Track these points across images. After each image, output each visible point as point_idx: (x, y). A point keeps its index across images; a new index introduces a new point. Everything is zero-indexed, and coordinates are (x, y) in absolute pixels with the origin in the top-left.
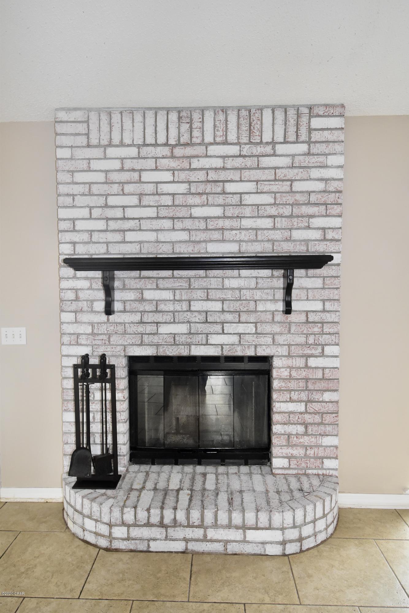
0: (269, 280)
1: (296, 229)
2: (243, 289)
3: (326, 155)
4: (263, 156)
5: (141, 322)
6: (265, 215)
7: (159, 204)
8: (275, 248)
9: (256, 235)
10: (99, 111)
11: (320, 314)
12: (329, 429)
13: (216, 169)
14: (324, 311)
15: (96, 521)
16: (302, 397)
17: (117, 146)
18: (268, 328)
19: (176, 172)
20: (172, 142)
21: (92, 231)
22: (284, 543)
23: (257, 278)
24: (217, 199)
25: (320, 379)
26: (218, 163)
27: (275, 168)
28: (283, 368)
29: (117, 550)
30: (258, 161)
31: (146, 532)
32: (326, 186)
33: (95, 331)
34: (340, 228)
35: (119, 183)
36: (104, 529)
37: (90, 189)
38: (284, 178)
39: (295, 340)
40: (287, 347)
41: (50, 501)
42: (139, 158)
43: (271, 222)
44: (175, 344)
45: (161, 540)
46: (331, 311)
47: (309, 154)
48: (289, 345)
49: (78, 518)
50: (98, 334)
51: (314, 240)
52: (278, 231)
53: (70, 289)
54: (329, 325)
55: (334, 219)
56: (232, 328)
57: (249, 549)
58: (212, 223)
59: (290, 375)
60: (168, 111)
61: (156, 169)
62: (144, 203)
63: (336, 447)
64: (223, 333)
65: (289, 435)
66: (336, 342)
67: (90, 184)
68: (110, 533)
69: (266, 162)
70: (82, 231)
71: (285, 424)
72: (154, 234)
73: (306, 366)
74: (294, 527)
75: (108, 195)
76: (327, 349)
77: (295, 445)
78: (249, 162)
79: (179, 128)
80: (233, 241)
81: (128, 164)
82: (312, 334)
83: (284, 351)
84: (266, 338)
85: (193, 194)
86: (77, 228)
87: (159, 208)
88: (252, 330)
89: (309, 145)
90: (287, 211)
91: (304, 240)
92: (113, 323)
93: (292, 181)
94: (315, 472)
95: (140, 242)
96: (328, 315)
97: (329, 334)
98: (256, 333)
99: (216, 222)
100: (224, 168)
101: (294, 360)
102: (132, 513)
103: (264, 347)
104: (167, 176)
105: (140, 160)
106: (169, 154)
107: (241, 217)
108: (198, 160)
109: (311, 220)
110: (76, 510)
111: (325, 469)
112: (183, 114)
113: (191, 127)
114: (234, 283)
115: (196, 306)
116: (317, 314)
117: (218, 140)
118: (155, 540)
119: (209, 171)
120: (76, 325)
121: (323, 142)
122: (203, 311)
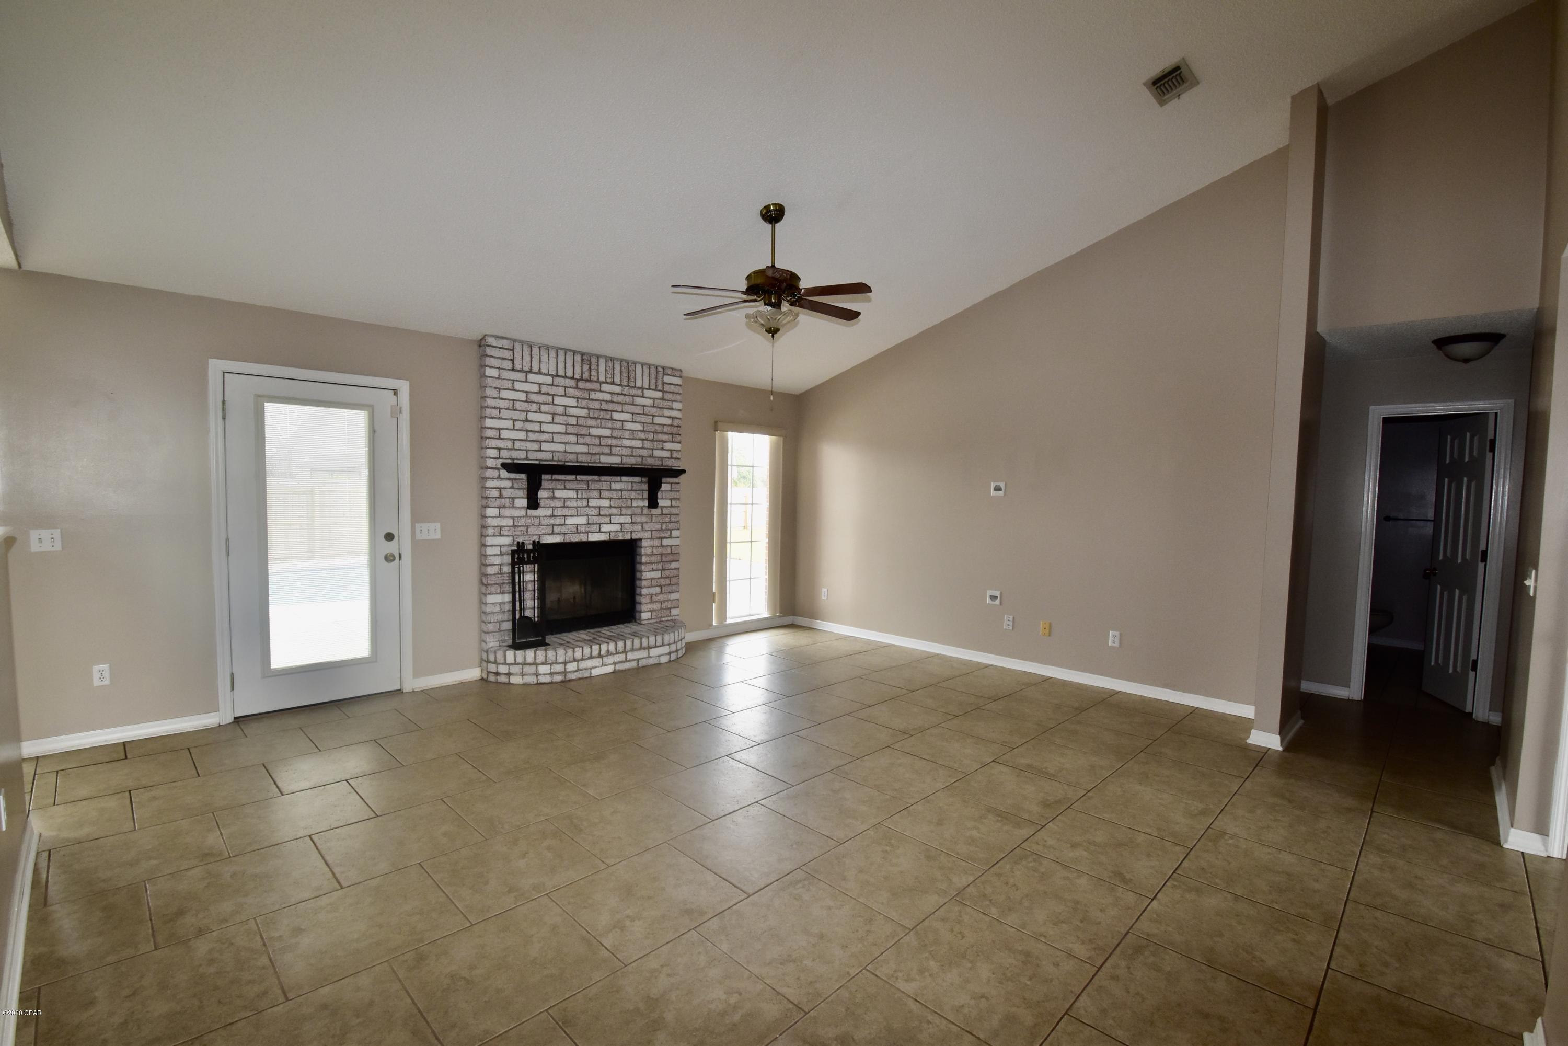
0: (639, 484)
1: (656, 449)
3: (672, 401)
4: (637, 396)
5: (553, 516)
6: (637, 438)
7: (567, 423)
8: (643, 462)
9: (632, 452)
10: (522, 343)
11: (669, 508)
12: (674, 587)
13: (606, 401)
14: (671, 506)
16: (659, 567)
17: (536, 373)
18: (638, 519)
19: (579, 400)
20: (577, 376)
21: (515, 440)
22: (670, 654)
23: (632, 482)
24: (607, 423)
25: (669, 554)
26: (608, 397)
27: (644, 406)
28: (648, 547)
29: (570, 680)
30: (633, 399)
31: (589, 663)
32: (672, 422)
33: (516, 524)
34: (680, 451)
35: (537, 403)
36: (556, 668)
37: (513, 405)
38: (649, 414)
39: (655, 527)
40: (650, 532)
41: (465, 681)
42: (552, 385)
43: (641, 443)
44: (577, 533)
45: (599, 667)
46: (676, 507)
47: (662, 399)
48: (652, 531)
50: (518, 526)
51: (666, 458)
52: (645, 450)
53: (495, 488)
54: (674, 516)
55: (677, 444)
56: (616, 519)
57: (651, 661)
58: (604, 441)
59: (652, 552)
60: (575, 352)
61: (565, 396)
62: (556, 421)
63: (678, 600)
64: (611, 523)
65: (650, 595)
66: (678, 527)
67: (513, 400)
69: (639, 401)
70: (506, 439)
71: (649, 587)
72: (563, 446)
73: (662, 545)
75: (528, 411)
76: (673, 532)
77: (655, 602)
78: (628, 399)
79: (582, 367)
80: (618, 455)
81: (544, 389)
82: (665, 522)
83: (648, 535)
84: (637, 526)
85: (591, 418)
86: (501, 437)
87: (567, 426)
88: (629, 520)
89: (663, 393)
90: (650, 436)
91: (660, 458)
92: (530, 517)
93: (653, 416)
94: (667, 618)
95: (553, 452)
96: (675, 509)
97: (675, 522)
98: (632, 523)
99: (607, 440)
100: (612, 402)
101: (653, 541)
102: (580, 651)
103: (636, 533)
104: (573, 402)
105: (553, 387)
106: (574, 386)
107: (622, 438)
108: (595, 393)
109: (664, 444)
111: (672, 616)
112: (585, 357)
113: (590, 368)
115: (593, 503)
117: (609, 380)
118: (595, 667)
119: (602, 403)
120: (499, 518)
121: (670, 392)
122: (596, 507)
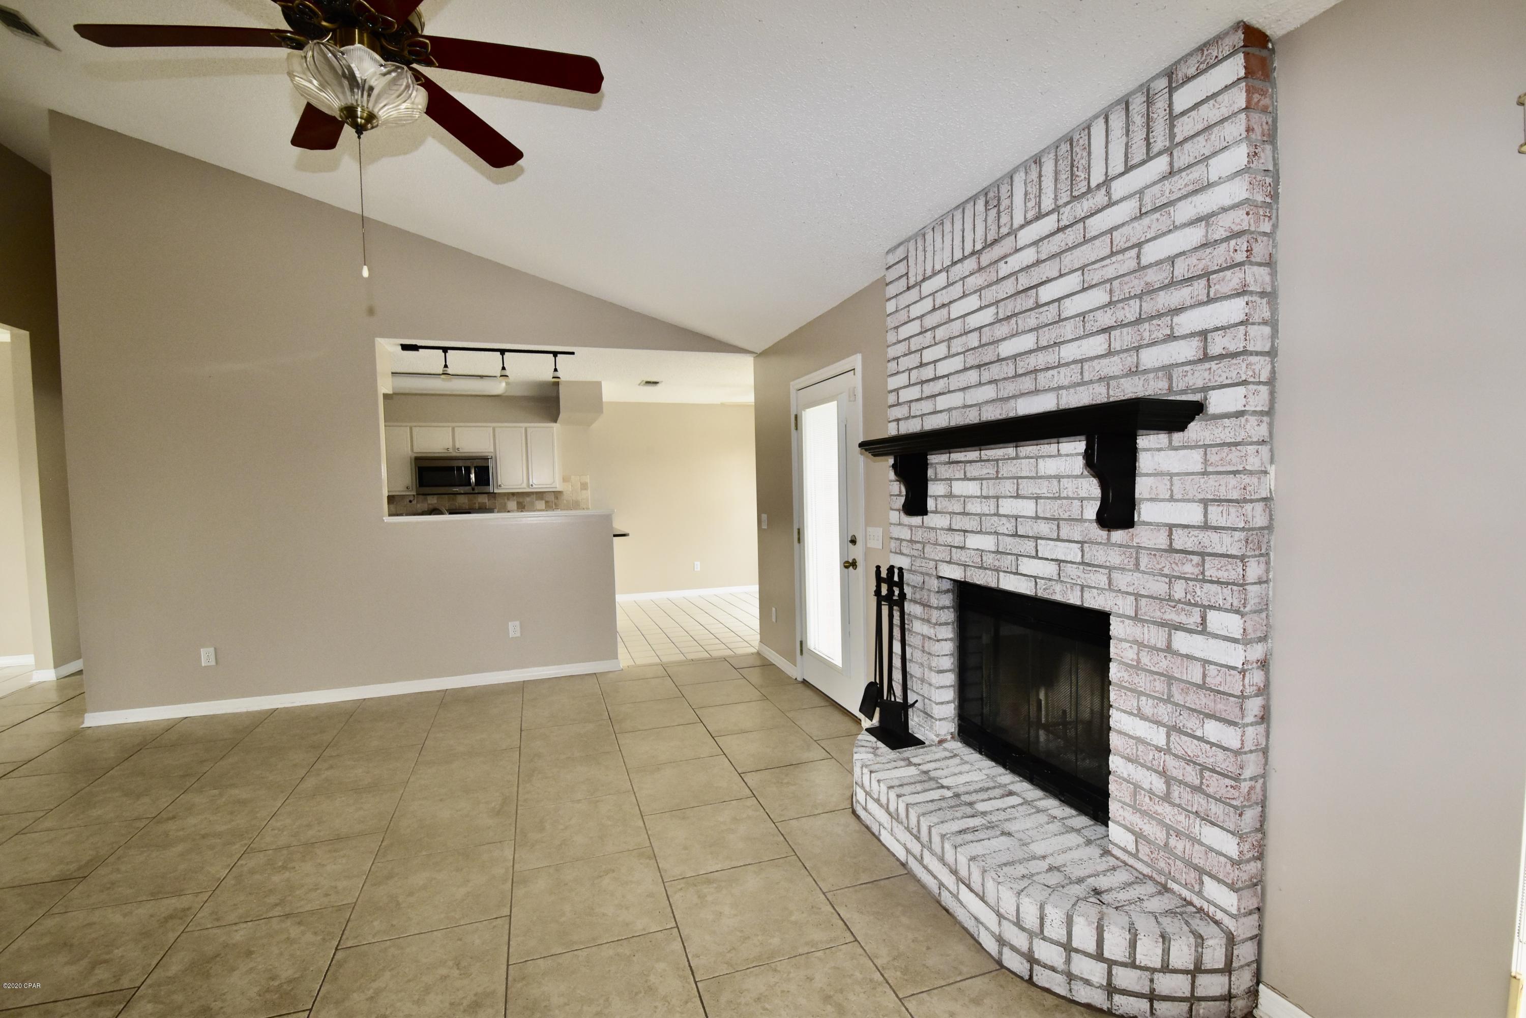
1: (1148, 346)
2: (1063, 477)
3: (1206, 159)
4: (1092, 215)
5: (951, 529)
6: (1095, 330)
7: (966, 348)
8: (1111, 393)
10: (914, 237)
11: (1196, 532)
12: (1216, 809)
13: (1028, 268)
14: (1205, 526)
16: (1160, 713)
17: (930, 278)
18: (1101, 555)
19: (983, 292)
20: (979, 245)
21: (910, 402)
22: (1000, 941)
24: (1029, 320)
25: (1198, 686)
26: (1030, 256)
27: (1111, 231)
28: (1125, 640)
30: (1085, 228)
31: (878, 812)
32: (1207, 232)
35: (932, 329)
37: (909, 346)
38: (1126, 245)
39: (1148, 585)
40: (1132, 598)
42: (948, 285)
43: (1103, 340)
44: (982, 567)
45: (888, 832)
46: (1223, 528)
47: (1170, 174)
48: (1137, 596)
51: (1183, 364)
52: (1116, 358)
54: (1216, 561)
55: (1226, 304)
56: (1049, 547)
57: (961, 915)
58: (1022, 364)
59: (1138, 661)
60: (975, 199)
61: (964, 295)
62: (952, 351)
64: (1037, 557)
65: (1137, 787)
66: (1235, 604)
67: (910, 338)
69: (1097, 224)
70: (904, 403)
71: (1129, 759)
72: (962, 395)
73: (1169, 649)
74: (1019, 925)
75: (923, 348)
76: (1212, 615)
77: (1147, 813)
78: (1071, 237)
79: (986, 220)
80: (1050, 389)
81: (939, 299)
82: (1180, 578)
83: (1127, 605)
84: (1097, 575)
85: (1001, 320)
86: (900, 401)
87: (966, 354)
88: (1076, 555)
89: (1171, 154)
91: (1163, 368)
92: (926, 528)
93: (1139, 245)
94: (1186, 893)
95: (949, 410)
96: (1214, 536)
97: (1218, 582)
99: (1028, 361)
100: (1038, 263)
101: (1146, 629)
103: (1095, 591)
104: (974, 301)
106: (976, 267)
107: (1060, 344)
108: (1006, 262)
109: (1176, 319)
111: (1207, 901)
112: (990, 195)
113: (999, 212)
114: (1051, 467)
115: (1005, 506)
116: (1192, 533)
117: (1030, 215)
118: (884, 827)
119: (1020, 275)
120: (899, 527)
121: (1198, 134)
122: (1012, 516)
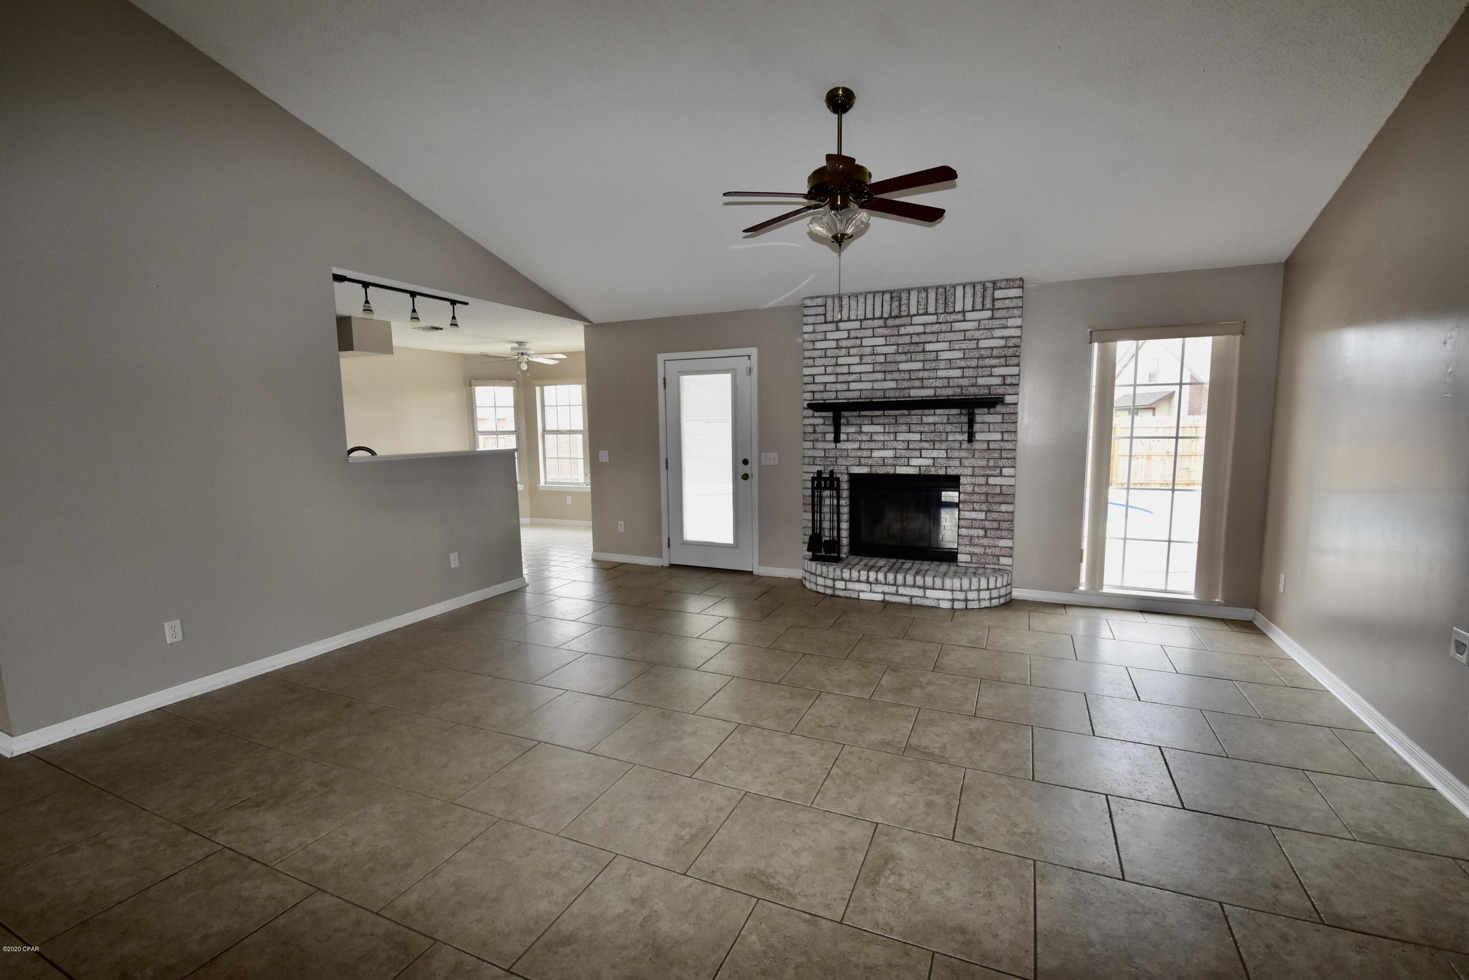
0: (958, 417)
1: (981, 377)
2: (937, 424)
3: (1006, 318)
4: (955, 322)
5: (860, 449)
6: (956, 367)
7: (875, 362)
8: (963, 392)
9: (949, 383)
10: (833, 297)
11: (999, 443)
12: (1004, 533)
13: (918, 334)
14: (1003, 440)
15: (825, 578)
17: (846, 321)
19: (888, 338)
21: (826, 383)
22: (953, 600)
23: (948, 415)
24: (919, 356)
25: (998, 494)
26: (920, 329)
27: (965, 331)
28: (967, 484)
29: (838, 596)
30: (951, 326)
31: (857, 586)
32: (1006, 343)
33: (827, 455)
34: (1018, 375)
35: (846, 348)
36: (830, 583)
37: (825, 353)
38: (972, 338)
39: (978, 463)
42: (861, 328)
43: (960, 372)
44: (884, 465)
45: (867, 592)
46: (1009, 441)
47: (992, 318)
48: (973, 467)
49: (813, 578)
50: (829, 457)
51: (995, 385)
52: (966, 379)
53: (810, 425)
54: (1006, 452)
55: (1012, 368)
56: (928, 453)
57: (927, 602)
58: (914, 374)
59: (974, 491)
60: (883, 293)
61: (874, 336)
62: (863, 362)
63: (1011, 548)
64: (921, 457)
65: (972, 537)
66: (1013, 465)
67: (826, 349)
68: (834, 585)
69: (957, 326)
70: (819, 383)
71: (968, 528)
72: (871, 384)
73: (987, 484)
74: (961, 590)
75: (839, 356)
76: (1004, 470)
77: (976, 545)
78: (944, 327)
79: (891, 305)
80: (930, 387)
81: (853, 334)
82: (992, 459)
83: (969, 471)
84: (955, 462)
85: (900, 353)
86: (815, 381)
87: (875, 365)
88: (944, 455)
89: (993, 311)
91: (987, 385)
92: (839, 449)
93: (978, 340)
94: (992, 566)
95: (860, 390)
96: (1006, 444)
97: (1007, 458)
98: (947, 458)
99: (917, 374)
100: (924, 333)
101: (977, 479)
102: (849, 573)
103: (953, 468)
104: (882, 341)
106: (883, 325)
107: (937, 370)
108: (905, 328)
109: (993, 369)
110: (812, 573)
113: (900, 304)
114: (931, 419)
115: (901, 437)
116: (997, 443)
117: (920, 312)
118: (863, 591)
119: (913, 336)
120: (813, 450)
121: (1004, 308)
122: (906, 441)
